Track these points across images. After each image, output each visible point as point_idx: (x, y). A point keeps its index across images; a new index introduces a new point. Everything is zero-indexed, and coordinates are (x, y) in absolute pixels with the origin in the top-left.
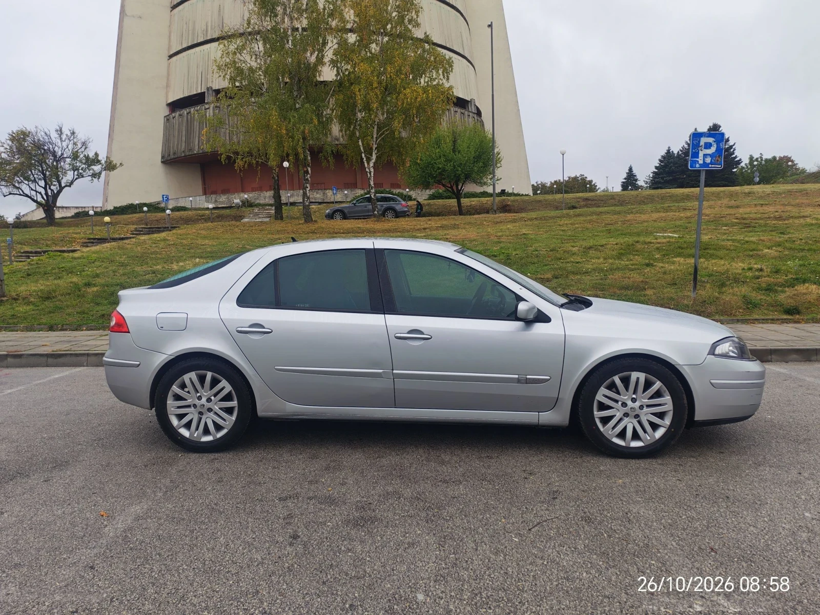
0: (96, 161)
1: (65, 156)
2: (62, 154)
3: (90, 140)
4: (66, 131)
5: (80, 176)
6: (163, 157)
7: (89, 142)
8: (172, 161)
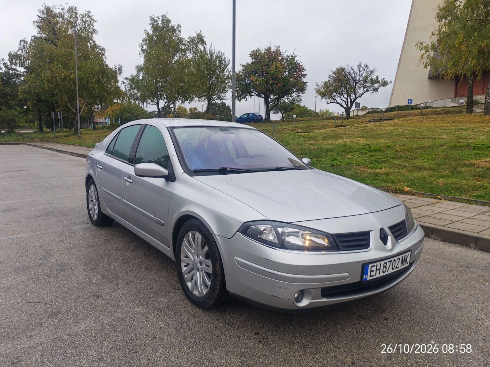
0: (377, 82)
1: (360, 80)
2: (359, 79)
3: (376, 69)
4: (363, 66)
5: (368, 91)
6: (429, 75)
7: (375, 71)
8: (435, 78)
